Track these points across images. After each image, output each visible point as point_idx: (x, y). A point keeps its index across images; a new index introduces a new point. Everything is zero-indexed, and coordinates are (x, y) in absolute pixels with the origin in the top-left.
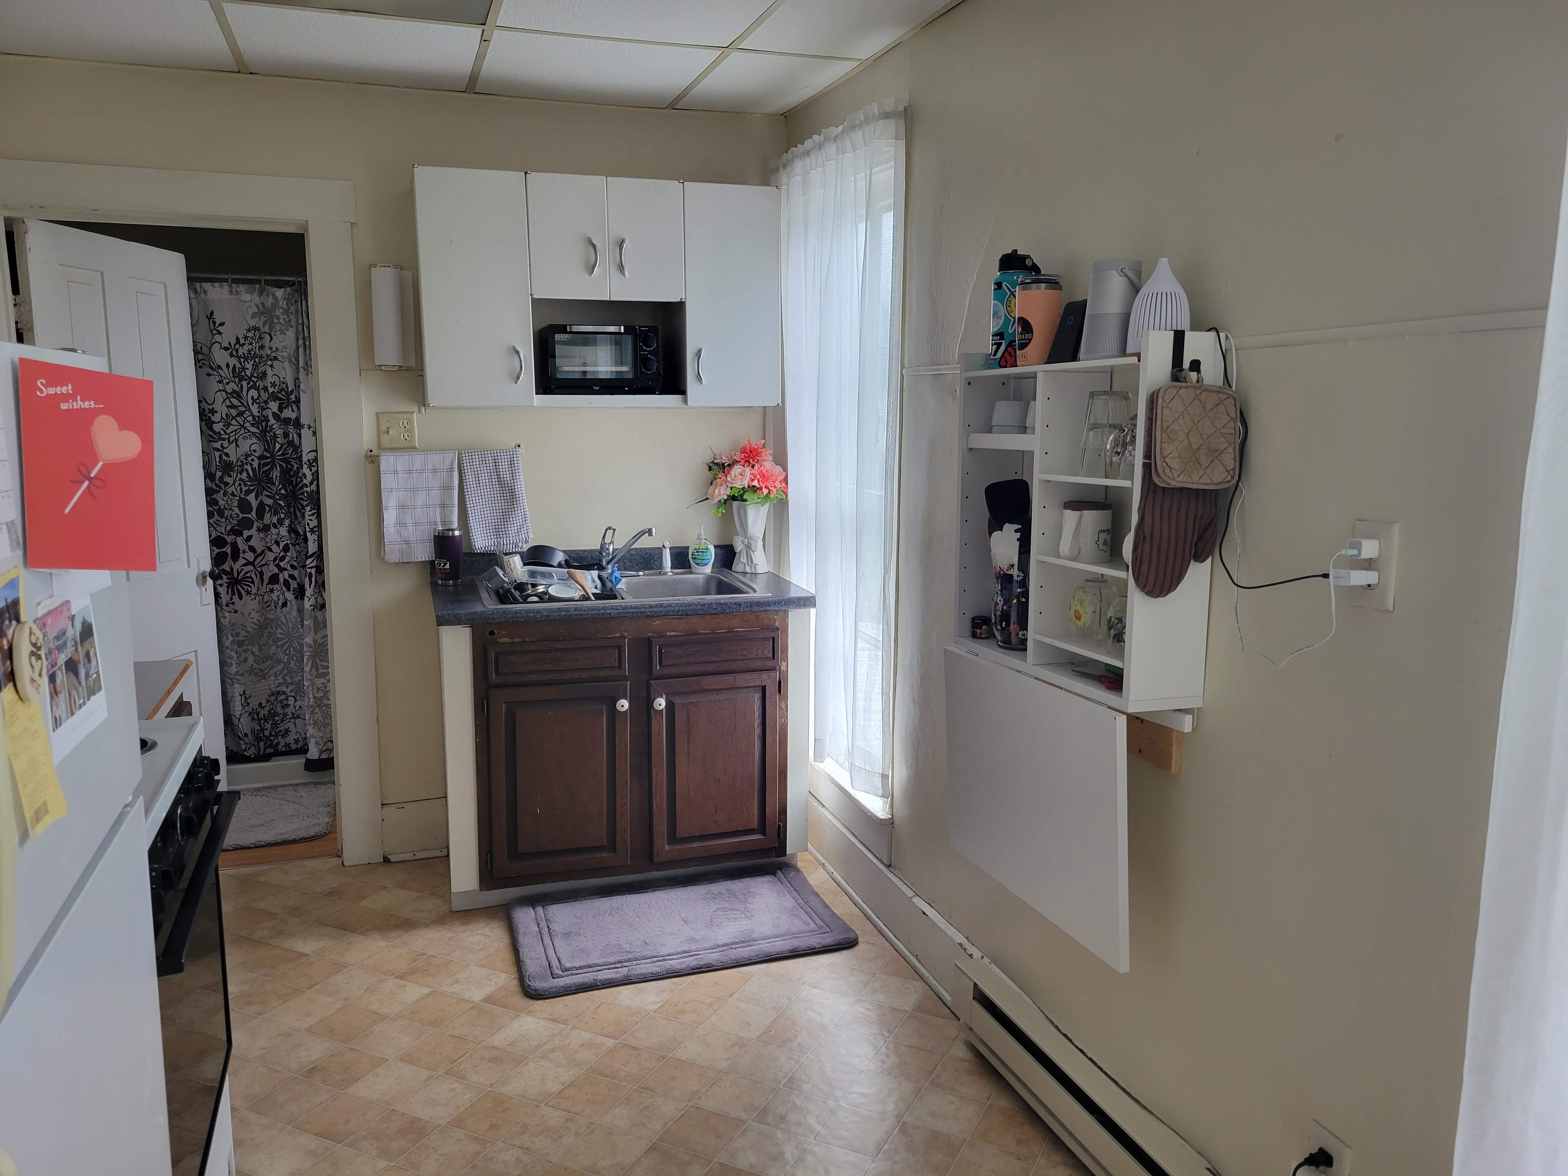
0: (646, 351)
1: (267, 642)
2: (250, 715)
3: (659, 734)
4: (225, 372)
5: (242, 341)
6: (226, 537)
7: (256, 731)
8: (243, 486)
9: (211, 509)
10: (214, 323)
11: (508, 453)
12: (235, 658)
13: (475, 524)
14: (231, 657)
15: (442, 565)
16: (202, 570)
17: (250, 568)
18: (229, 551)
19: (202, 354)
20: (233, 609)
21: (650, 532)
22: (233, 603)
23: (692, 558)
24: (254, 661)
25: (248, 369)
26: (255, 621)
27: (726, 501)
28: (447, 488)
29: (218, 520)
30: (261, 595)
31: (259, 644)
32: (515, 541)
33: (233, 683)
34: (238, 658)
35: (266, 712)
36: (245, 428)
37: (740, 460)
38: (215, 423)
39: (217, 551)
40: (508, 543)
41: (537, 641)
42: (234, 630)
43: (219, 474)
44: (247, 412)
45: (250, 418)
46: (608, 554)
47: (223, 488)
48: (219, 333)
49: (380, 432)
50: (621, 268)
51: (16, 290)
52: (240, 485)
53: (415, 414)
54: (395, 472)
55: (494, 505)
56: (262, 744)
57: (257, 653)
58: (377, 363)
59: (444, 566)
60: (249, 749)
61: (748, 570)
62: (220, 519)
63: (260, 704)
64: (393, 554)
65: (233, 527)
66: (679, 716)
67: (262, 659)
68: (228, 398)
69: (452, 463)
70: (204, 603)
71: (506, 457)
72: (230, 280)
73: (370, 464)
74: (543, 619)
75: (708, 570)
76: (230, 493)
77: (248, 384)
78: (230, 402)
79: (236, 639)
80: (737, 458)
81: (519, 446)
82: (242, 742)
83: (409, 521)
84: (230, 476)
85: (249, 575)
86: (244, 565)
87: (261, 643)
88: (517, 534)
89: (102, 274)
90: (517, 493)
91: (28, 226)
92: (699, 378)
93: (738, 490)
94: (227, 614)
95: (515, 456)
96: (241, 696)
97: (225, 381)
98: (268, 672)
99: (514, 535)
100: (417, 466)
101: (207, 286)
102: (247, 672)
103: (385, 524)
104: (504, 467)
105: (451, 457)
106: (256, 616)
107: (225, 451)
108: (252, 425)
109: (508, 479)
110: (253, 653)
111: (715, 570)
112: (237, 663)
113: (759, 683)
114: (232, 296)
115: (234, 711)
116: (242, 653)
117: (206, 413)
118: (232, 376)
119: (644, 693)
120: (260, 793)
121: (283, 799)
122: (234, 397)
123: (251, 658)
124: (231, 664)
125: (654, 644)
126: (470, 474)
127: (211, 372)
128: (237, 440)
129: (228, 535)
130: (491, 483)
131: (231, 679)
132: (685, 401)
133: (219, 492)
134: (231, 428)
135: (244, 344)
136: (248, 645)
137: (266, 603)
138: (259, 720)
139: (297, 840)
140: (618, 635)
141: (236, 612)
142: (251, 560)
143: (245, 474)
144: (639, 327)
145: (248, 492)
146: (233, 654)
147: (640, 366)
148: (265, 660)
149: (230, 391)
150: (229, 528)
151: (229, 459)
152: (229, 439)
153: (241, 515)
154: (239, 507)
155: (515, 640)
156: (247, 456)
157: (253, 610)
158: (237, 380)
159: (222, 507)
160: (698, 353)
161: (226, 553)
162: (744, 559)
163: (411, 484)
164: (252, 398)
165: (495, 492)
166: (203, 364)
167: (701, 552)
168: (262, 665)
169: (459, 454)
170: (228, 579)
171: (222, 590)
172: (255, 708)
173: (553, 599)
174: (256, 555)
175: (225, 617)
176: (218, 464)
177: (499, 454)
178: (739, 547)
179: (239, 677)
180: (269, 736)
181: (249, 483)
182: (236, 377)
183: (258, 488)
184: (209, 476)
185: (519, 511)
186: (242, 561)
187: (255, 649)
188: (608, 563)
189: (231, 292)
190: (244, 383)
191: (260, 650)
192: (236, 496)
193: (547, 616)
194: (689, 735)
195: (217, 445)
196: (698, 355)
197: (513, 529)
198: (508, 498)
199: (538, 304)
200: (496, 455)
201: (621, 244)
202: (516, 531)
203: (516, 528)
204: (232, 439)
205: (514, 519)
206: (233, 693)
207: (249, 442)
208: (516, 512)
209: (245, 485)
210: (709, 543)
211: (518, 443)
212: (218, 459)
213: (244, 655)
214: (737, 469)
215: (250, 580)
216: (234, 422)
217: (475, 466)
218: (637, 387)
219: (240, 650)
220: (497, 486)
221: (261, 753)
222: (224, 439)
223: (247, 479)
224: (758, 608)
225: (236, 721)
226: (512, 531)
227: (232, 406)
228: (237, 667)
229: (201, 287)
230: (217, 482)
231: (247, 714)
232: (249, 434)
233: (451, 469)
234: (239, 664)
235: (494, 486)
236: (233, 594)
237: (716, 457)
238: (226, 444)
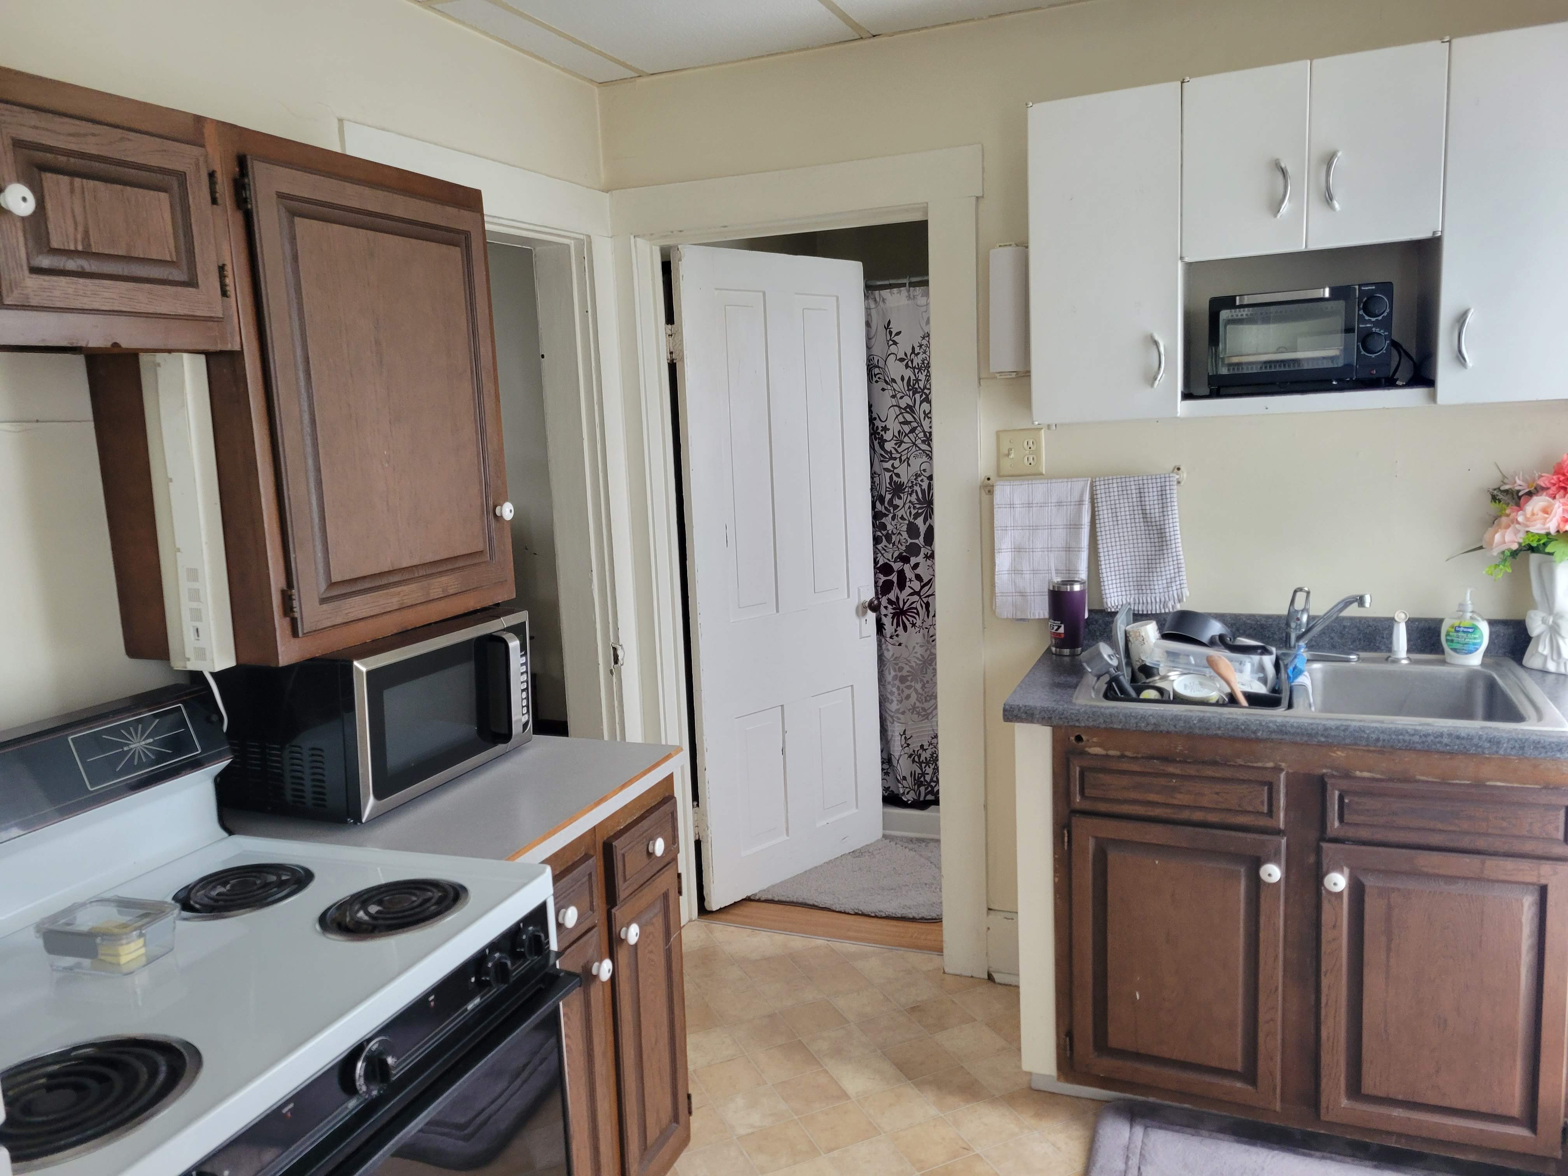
0: (1370, 321)
1: (931, 680)
2: (910, 756)
3: (1334, 926)
4: (900, 386)
5: (917, 350)
6: (892, 564)
7: (917, 775)
8: (912, 509)
9: (879, 534)
10: (891, 333)
11: (1159, 480)
12: (896, 694)
13: (1109, 574)
14: (892, 693)
15: (1056, 628)
16: (862, 600)
17: (916, 598)
18: (895, 580)
19: (879, 367)
20: (898, 641)
21: (1360, 601)
22: (897, 636)
23: (1447, 640)
24: (917, 699)
25: (921, 380)
26: (918, 655)
27: (1514, 554)
28: (1074, 526)
29: (886, 546)
30: (926, 628)
31: (922, 681)
32: (1163, 599)
33: (894, 721)
34: (899, 694)
35: (928, 756)
36: (916, 446)
37: (1549, 485)
38: (886, 441)
39: (883, 578)
40: (1153, 601)
41: (1142, 757)
42: (897, 664)
43: (888, 497)
44: (919, 428)
45: (921, 435)
46: (1300, 625)
47: (892, 511)
48: (895, 343)
49: (1001, 455)
50: (1329, 198)
51: (670, 319)
52: (909, 508)
53: (1043, 431)
54: (1012, 506)
55: (1136, 550)
56: (922, 789)
57: (920, 691)
58: (992, 370)
59: (1057, 630)
60: (908, 793)
61: (1551, 666)
62: (887, 545)
63: (922, 746)
64: (1005, 607)
65: (901, 554)
66: (1373, 907)
67: (925, 697)
68: (901, 413)
69: (1082, 495)
70: (863, 635)
71: (1155, 485)
72: (907, 285)
73: (987, 494)
74: (1149, 728)
75: (1475, 660)
76: (900, 516)
77: (921, 397)
78: (904, 417)
79: (899, 674)
80: (1541, 483)
81: (1179, 469)
82: (900, 785)
83: (1026, 567)
84: (900, 498)
85: (914, 605)
86: (910, 595)
87: (925, 680)
88: (1166, 590)
89: (764, 293)
90: (1168, 534)
91: (682, 252)
92: (1460, 358)
93: (1537, 537)
94: (890, 647)
95: (1167, 483)
96: (901, 735)
97: (899, 396)
98: (932, 712)
99: (1161, 590)
100: (1038, 498)
101: (885, 293)
102: (909, 710)
103: (997, 570)
104: (1152, 500)
105: (1081, 487)
106: (920, 651)
107: (896, 471)
108: (923, 442)
109: (1157, 515)
110: (916, 690)
111: (1489, 661)
112: (898, 701)
113: (1534, 879)
114: (910, 302)
115: (894, 751)
116: (905, 689)
117: (879, 431)
118: (906, 389)
119: (1312, 859)
120: (911, 846)
121: (928, 859)
122: (907, 412)
123: (914, 696)
124: (892, 701)
125: (1329, 787)
126: (1105, 508)
127: (885, 386)
128: (909, 459)
129: (895, 562)
130: (1133, 521)
131: (892, 717)
132: (1433, 398)
133: (888, 515)
134: (904, 446)
135: (918, 353)
136: (911, 682)
137: (932, 636)
138: (921, 763)
139: (916, 919)
140: (1270, 765)
141: (900, 645)
142: (917, 590)
143: (914, 495)
144: (1360, 286)
145: (917, 516)
146: (894, 690)
147: (1358, 346)
148: (928, 698)
149: (903, 405)
150: (896, 555)
151: (899, 480)
152: (900, 458)
153: (910, 541)
154: (908, 531)
155: (1112, 753)
156: (917, 476)
157: (917, 643)
158: (911, 392)
159: (890, 532)
160: (1461, 319)
161: (891, 583)
162: (1544, 648)
163: (1029, 521)
164: (924, 412)
165: (1139, 533)
166: (879, 378)
167: (1463, 632)
168: (925, 704)
169: (1092, 483)
170: (893, 609)
171: (886, 621)
172: (916, 750)
173: (1179, 699)
174: (922, 584)
175: (888, 650)
176: (888, 485)
177: (1145, 482)
178: (1536, 626)
179: (900, 716)
180: (931, 782)
181: (918, 506)
182: (911, 390)
183: (927, 512)
184: (877, 498)
185: (1171, 559)
186: (908, 591)
187: (918, 686)
188: (1299, 638)
189: (909, 297)
190: (917, 396)
191: (923, 687)
192: (905, 520)
193: (1155, 724)
194: (1390, 940)
195: (888, 465)
196: (1462, 321)
197: (1160, 582)
198: (1156, 540)
199: (1193, 270)
200: (1141, 482)
201: (1329, 160)
202: (1165, 585)
203: (1165, 581)
204: (903, 458)
205: (1163, 569)
206: (893, 731)
207: (920, 461)
208: (1166, 560)
209: (914, 508)
210: (1479, 618)
211: (1177, 464)
212: (888, 481)
213: (907, 692)
214: (1538, 503)
215: (915, 611)
216: (906, 439)
217: (1112, 498)
218: (1351, 379)
219: (902, 686)
220: (1142, 524)
221: (922, 799)
222: (895, 459)
223: (916, 502)
224: (1536, 753)
225: (895, 762)
226: (1159, 585)
227: (906, 423)
228: (898, 705)
229: (880, 294)
230: (886, 505)
231: (907, 756)
232: (920, 451)
233: (1080, 502)
234: (900, 702)
235: (1138, 525)
236: (898, 625)
237: (1505, 481)
238: (897, 463)
